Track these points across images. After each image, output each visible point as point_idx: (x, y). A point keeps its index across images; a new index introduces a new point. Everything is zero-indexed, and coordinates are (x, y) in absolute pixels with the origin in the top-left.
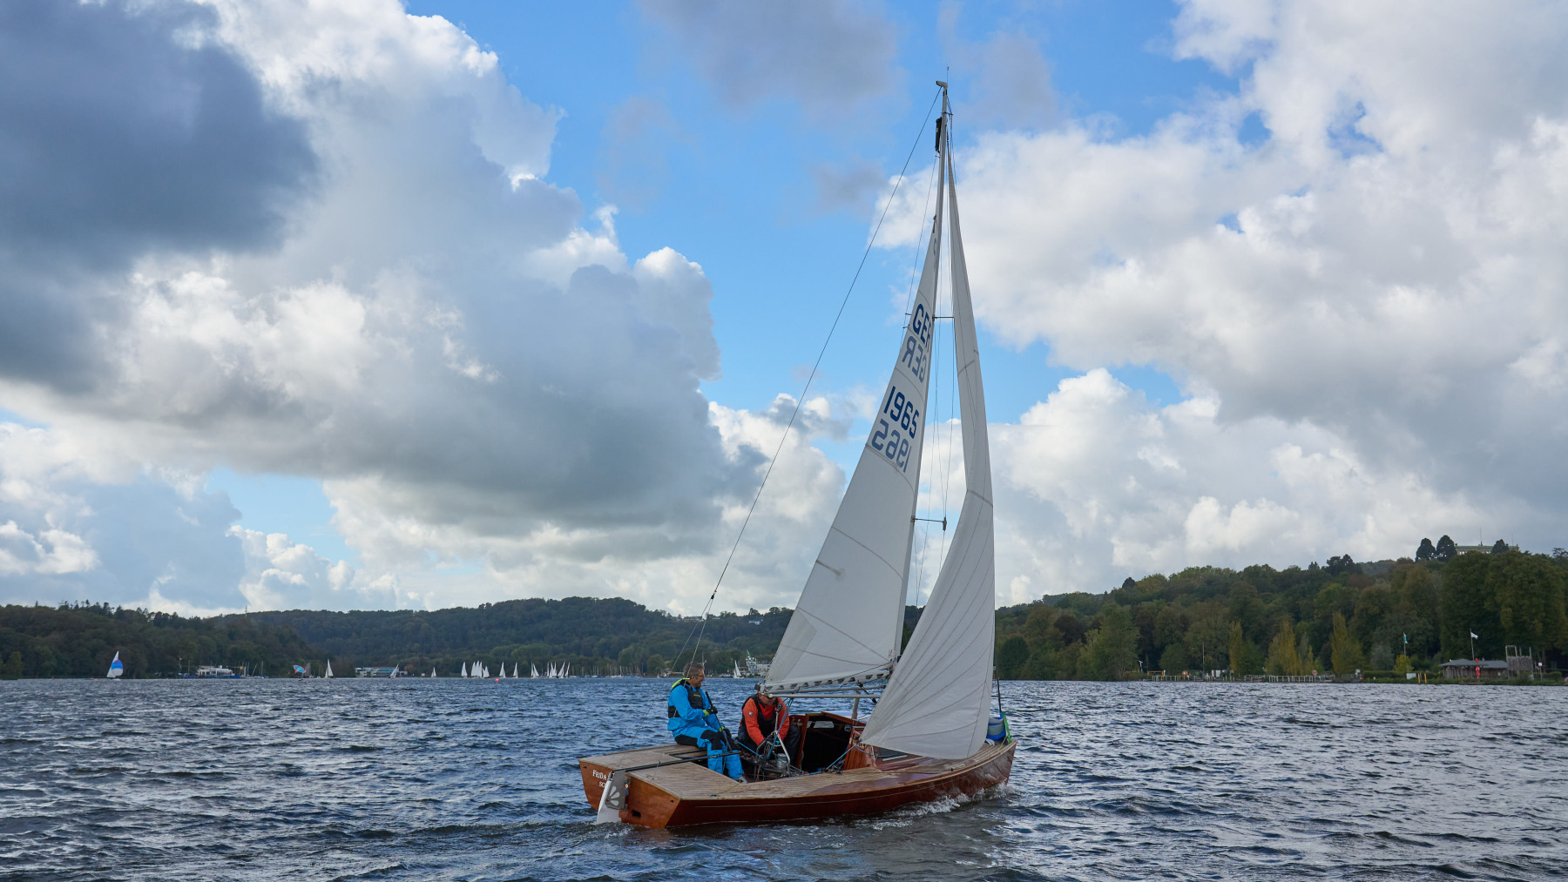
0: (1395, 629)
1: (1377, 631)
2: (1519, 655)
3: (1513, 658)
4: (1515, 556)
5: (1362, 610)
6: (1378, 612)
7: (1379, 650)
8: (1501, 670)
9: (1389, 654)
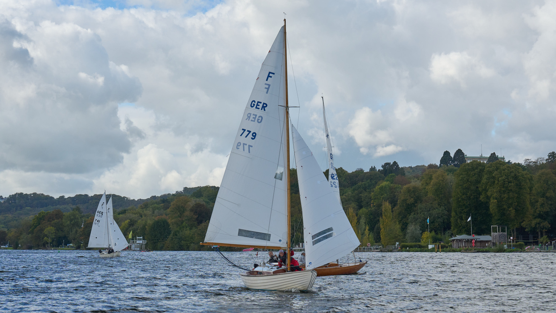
0: (424, 214)
1: (412, 216)
2: (499, 231)
3: (495, 234)
4: (501, 164)
5: (403, 201)
6: (413, 202)
7: (412, 228)
8: (487, 242)
9: (418, 232)
